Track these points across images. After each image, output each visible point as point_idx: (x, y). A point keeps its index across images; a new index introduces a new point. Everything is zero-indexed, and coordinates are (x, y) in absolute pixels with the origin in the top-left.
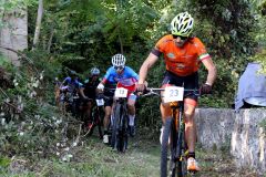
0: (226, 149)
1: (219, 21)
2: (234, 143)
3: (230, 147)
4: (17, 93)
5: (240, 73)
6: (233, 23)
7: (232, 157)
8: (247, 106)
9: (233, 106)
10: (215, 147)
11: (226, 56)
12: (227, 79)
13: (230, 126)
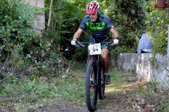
4: (41, 49)
5: (140, 38)
6: (136, 16)
7: (136, 75)
9: (137, 52)
11: (134, 30)
12: (134, 40)
13: (136, 61)
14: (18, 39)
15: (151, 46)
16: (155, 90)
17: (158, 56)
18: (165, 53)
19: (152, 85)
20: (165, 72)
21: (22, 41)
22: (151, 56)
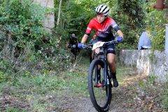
3: (136, 65)
4: (51, 45)
5: (140, 35)
6: (136, 16)
7: (137, 69)
8: (142, 49)
9: (137, 49)
10: (130, 65)
11: (134, 29)
12: (135, 38)
13: (136, 56)
14: (30, 37)
15: (150, 43)
16: (154, 83)
17: (157, 52)
18: (163, 49)
19: (151, 78)
20: (162, 67)
21: (34, 38)
22: (150, 52)
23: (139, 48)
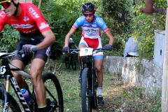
0: (119, 75)
1: (117, 18)
2: (123, 72)
3: (121, 74)
5: (126, 41)
6: (123, 19)
7: (122, 78)
9: (123, 56)
10: (115, 74)
11: (120, 33)
12: (120, 43)
13: (121, 64)
14: (3, 41)
16: (141, 96)
20: (151, 78)
23: (125, 55)
